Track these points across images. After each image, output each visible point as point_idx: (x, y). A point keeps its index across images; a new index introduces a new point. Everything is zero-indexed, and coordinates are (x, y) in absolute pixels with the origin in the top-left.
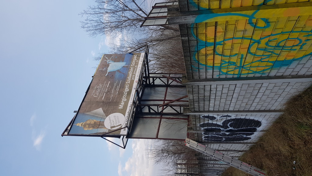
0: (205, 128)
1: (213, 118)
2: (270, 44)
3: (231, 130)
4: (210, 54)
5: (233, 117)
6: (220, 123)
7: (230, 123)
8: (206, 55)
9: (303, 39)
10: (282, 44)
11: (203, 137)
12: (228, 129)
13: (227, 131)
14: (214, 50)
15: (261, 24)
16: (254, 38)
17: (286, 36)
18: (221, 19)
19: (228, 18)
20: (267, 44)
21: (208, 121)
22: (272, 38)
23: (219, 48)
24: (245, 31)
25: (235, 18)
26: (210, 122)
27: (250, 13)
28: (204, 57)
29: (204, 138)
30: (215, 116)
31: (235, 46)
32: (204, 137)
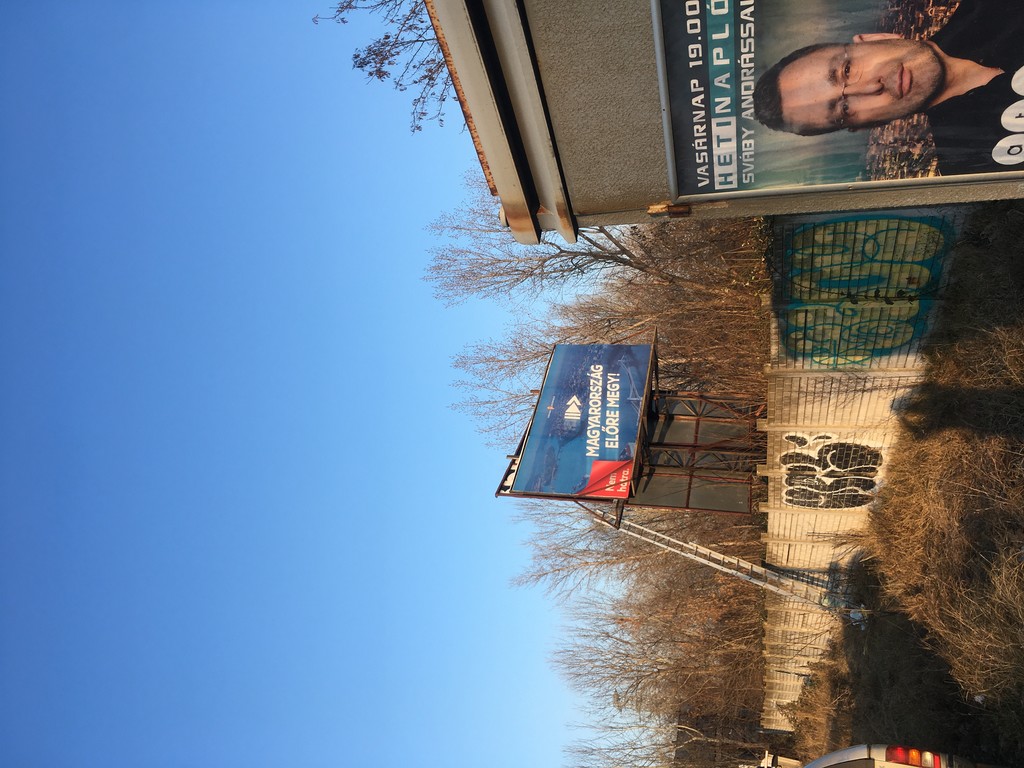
0: (789, 466)
1: (802, 442)
2: (862, 331)
3: (833, 471)
4: (801, 339)
5: (834, 440)
6: (814, 454)
7: (831, 453)
8: (797, 340)
9: (894, 327)
10: (874, 331)
11: (783, 494)
12: (828, 470)
13: (828, 475)
14: (805, 334)
15: (849, 313)
16: (844, 324)
17: (875, 324)
18: (809, 308)
19: (817, 307)
20: (858, 330)
21: (795, 447)
22: (863, 325)
23: (810, 333)
24: (834, 318)
25: (822, 307)
26: (798, 450)
27: (835, 304)
28: (793, 342)
29: (785, 497)
30: (806, 437)
31: (827, 331)
32: (786, 493)
